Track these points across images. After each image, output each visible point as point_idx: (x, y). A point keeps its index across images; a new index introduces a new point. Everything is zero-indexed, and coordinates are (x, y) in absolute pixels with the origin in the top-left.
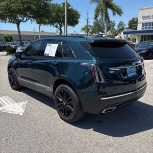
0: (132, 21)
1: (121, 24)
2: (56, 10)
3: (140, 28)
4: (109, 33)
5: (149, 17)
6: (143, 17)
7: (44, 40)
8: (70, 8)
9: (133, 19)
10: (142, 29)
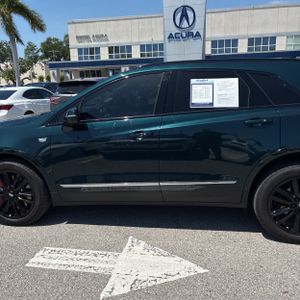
0: (47, 42)
1: (31, 47)
3: (74, 57)
4: (7, 66)
5: (87, 37)
6: (77, 37)
7: (184, 71)
9: (49, 40)
10: (80, 58)
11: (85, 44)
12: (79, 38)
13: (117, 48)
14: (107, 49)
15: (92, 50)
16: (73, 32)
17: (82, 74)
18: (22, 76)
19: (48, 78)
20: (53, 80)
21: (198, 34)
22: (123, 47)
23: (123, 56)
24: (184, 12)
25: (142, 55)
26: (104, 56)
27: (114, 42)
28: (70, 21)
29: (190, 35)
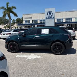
4: (8, 25)
5: (27, 18)
6: (25, 18)
9: (18, 18)
10: (25, 23)
11: (27, 20)
13: (34, 21)
15: (28, 21)
16: (24, 17)
17: (26, 27)
18: (11, 27)
19: (17, 27)
20: (19, 28)
21: (53, 18)
22: (35, 20)
23: (35, 22)
24: (50, 12)
25: (40, 22)
26: (31, 22)
27: (33, 19)
29: (51, 18)
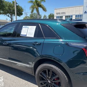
0: (50, 15)
1: (45, 16)
2: (8, 5)
5: (59, 13)
6: (57, 13)
8: (17, 5)
9: (51, 14)
12: (57, 14)
13: (68, 16)
14: (65, 17)
25: (76, 18)
28: (55, 9)
